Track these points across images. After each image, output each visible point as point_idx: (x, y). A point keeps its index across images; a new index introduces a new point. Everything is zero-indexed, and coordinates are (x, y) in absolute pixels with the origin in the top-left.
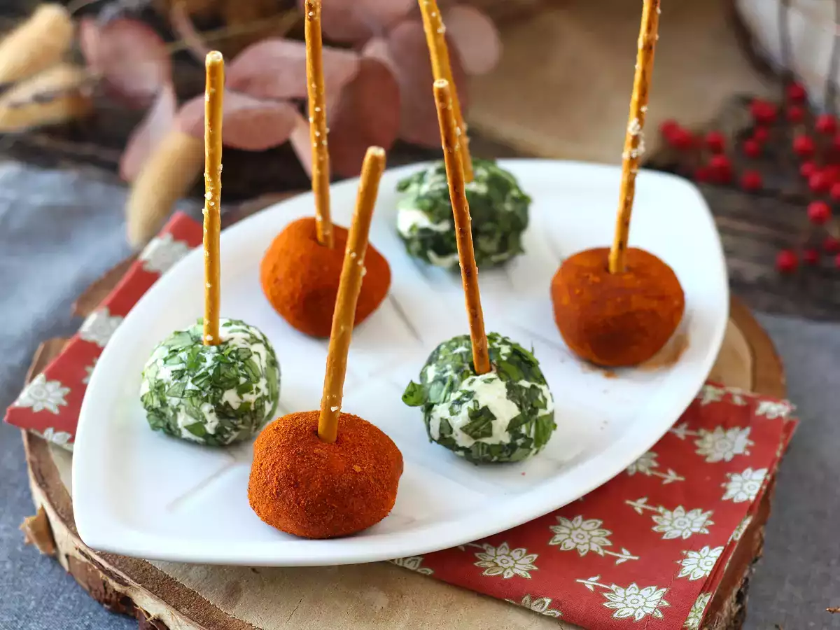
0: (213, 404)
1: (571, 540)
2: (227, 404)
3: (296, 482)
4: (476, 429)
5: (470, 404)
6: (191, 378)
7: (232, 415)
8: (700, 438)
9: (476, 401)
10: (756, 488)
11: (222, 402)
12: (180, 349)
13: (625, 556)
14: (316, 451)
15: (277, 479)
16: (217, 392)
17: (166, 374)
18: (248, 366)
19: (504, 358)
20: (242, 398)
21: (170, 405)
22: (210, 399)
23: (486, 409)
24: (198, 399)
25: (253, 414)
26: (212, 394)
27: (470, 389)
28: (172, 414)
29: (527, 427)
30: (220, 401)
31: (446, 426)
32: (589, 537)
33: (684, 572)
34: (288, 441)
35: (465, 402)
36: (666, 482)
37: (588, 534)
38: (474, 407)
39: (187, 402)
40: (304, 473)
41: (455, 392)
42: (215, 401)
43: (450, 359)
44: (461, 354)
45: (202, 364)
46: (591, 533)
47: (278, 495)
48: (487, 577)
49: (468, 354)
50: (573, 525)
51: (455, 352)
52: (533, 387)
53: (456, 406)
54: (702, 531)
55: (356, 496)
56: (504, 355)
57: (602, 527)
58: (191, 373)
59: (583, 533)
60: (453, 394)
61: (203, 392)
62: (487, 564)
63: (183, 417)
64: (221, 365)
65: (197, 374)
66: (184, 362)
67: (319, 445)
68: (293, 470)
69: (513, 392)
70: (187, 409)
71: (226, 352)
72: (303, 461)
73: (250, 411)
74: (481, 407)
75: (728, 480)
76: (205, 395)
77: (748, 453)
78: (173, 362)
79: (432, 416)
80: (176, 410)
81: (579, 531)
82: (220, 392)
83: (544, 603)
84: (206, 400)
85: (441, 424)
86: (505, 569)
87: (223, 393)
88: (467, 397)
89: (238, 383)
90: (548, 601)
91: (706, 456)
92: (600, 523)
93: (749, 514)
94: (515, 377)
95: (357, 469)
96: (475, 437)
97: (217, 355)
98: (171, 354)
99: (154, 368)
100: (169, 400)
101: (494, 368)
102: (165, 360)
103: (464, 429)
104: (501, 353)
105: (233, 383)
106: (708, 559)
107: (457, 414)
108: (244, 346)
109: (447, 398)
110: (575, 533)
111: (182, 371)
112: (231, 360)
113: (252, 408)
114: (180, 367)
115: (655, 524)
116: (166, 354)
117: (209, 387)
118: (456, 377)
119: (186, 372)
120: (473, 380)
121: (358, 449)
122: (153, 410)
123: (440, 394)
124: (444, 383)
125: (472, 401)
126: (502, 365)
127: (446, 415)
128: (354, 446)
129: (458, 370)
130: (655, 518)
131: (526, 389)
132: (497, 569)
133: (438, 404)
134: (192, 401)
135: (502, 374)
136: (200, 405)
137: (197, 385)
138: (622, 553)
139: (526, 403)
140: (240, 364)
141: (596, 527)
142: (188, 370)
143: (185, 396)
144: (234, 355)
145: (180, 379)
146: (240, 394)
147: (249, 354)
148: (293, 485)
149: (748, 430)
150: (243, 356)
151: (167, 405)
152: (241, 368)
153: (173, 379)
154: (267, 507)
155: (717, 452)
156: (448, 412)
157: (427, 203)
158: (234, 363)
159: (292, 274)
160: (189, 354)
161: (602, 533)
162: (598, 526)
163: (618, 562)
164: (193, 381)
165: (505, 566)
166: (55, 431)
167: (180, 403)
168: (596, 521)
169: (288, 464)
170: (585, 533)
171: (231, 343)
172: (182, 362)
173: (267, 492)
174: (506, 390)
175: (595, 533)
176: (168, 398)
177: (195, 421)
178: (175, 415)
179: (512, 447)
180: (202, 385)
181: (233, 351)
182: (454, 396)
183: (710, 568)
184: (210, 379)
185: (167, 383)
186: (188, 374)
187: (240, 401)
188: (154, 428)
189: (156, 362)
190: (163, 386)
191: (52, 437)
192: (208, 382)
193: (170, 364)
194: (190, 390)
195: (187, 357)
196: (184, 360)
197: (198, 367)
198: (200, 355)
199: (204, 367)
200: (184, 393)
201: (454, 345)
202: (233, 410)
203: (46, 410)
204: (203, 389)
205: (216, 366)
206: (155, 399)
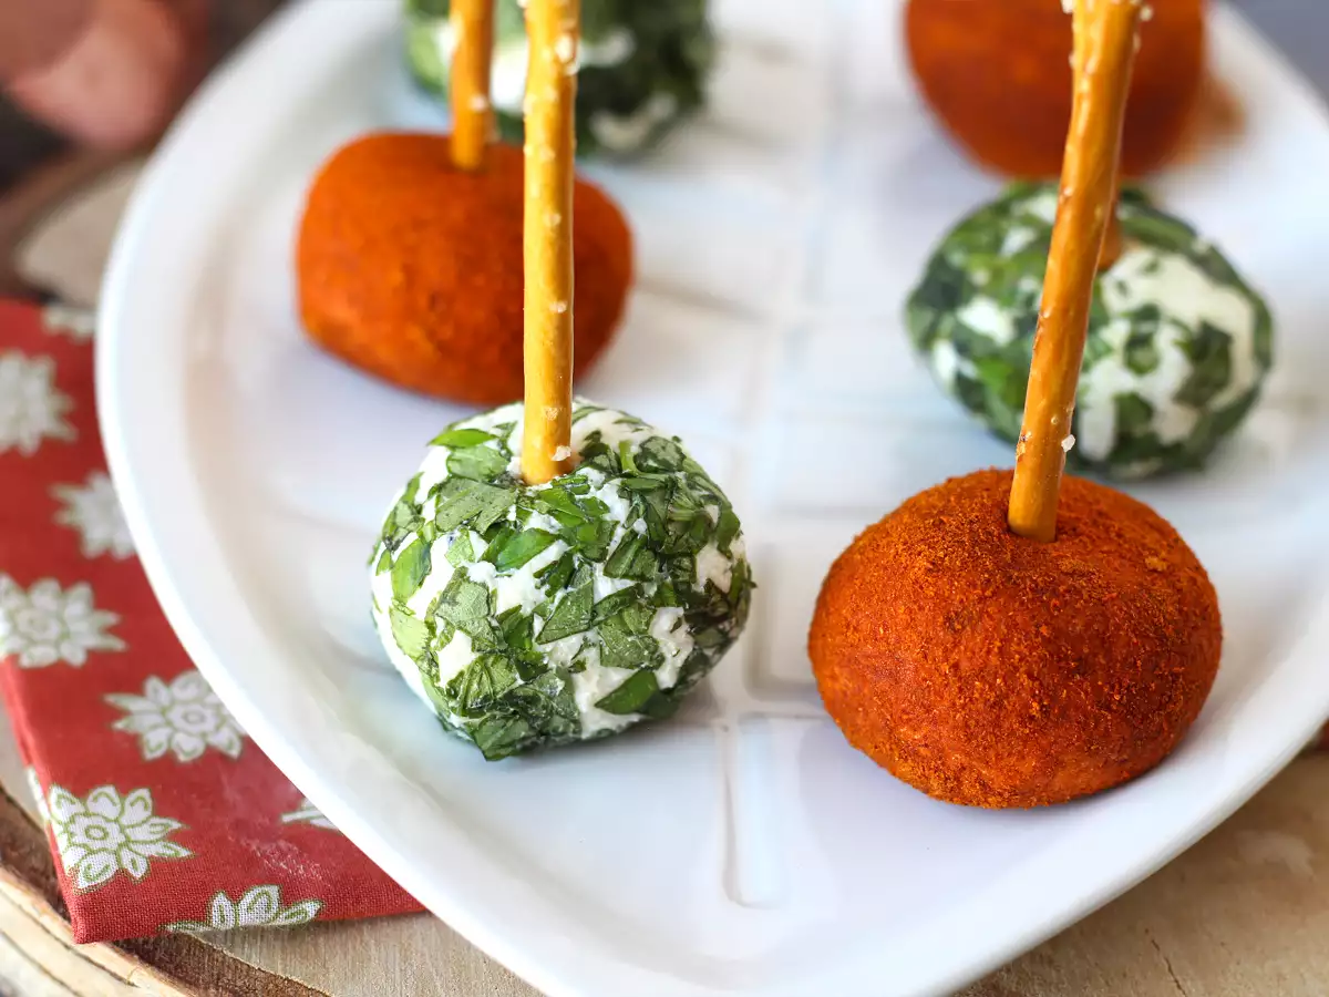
0: (679, 603)
2: (710, 585)
4: (1203, 382)
5: (1167, 336)
6: (599, 567)
7: (721, 610)
11: (700, 588)
12: (511, 517)
15: (1030, 676)
16: (679, 567)
20: (729, 556)
21: (553, 665)
22: (669, 594)
23: (1206, 328)
24: (639, 608)
26: (669, 580)
27: (1134, 302)
28: (560, 685)
30: (694, 588)
31: (1132, 410)
35: (1152, 334)
38: (1181, 334)
39: (613, 629)
40: (1088, 626)
41: (1108, 324)
42: (683, 594)
53: (1139, 353)
58: (594, 553)
60: (1106, 332)
61: (645, 585)
63: (596, 678)
64: (647, 499)
65: (612, 548)
66: (558, 537)
68: (1057, 633)
70: (607, 651)
71: (630, 467)
72: (1065, 603)
74: (1194, 329)
76: (652, 591)
78: (522, 551)
80: (572, 671)
82: (686, 562)
84: (659, 602)
85: (1117, 410)
87: (693, 562)
88: (1147, 323)
89: (709, 522)
96: (1199, 403)
97: (615, 483)
98: (495, 541)
99: (466, 596)
100: (550, 654)
101: (1124, 237)
102: (490, 557)
103: (1182, 396)
105: (700, 529)
107: (1153, 366)
108: (642, 437)
111: (567, 559)
112: (660, 478)
113: (745, 572)
114: (553, 552)
117: (656, 564)
119: (579, 556)
120: (1119, 283)
122: (496, 705)
125: (1165, 324)
127: (1125, 383)
134: (623, 623)
135: (1154, 243)
136: (648, 624)
137: (625, 576)
140: (680, 477)
142: (582, 551)
143: (600, 618)
144: (651, 463)
145: (568, 583)
146: (723, 548)
147: (671, 447)
148: (1077, 669)
150: (670, 457)
151: (545, 669)
152: (691, 486)
153: (551, 593)
156: (1126, 375)
158: (671, 481)
160: (550, 512)
164: (607, 573)
166: (235, 898)
167: (586, 645)
169: (1038, 626)
171: (610, 444)
172: (547, 538)
176: (548, 647)
177: (636, 670)
178: (570, 688)
180: (636, 569)
181: (639, 457)
182: (1116, 334)
184: (652, 544)
185: (534, 612)
186: (588, 561)
187: (730, 564)
188: (492, 756)
189: (462, 575)
190: (528, 623)
191: (237, 916)
192: (647, 554)
193: (520, 563)
194: (609, 597)
195: (554, 522)
196: (552, 531)
197: (604, 531)
198: (583, 501)
199: (617, 523)
200: (594, 613)
201: (984, 238)
202: (724, 596)
203: (156, 864)
204: (642, 578)
205: (640, 509)
206: (500, 671)
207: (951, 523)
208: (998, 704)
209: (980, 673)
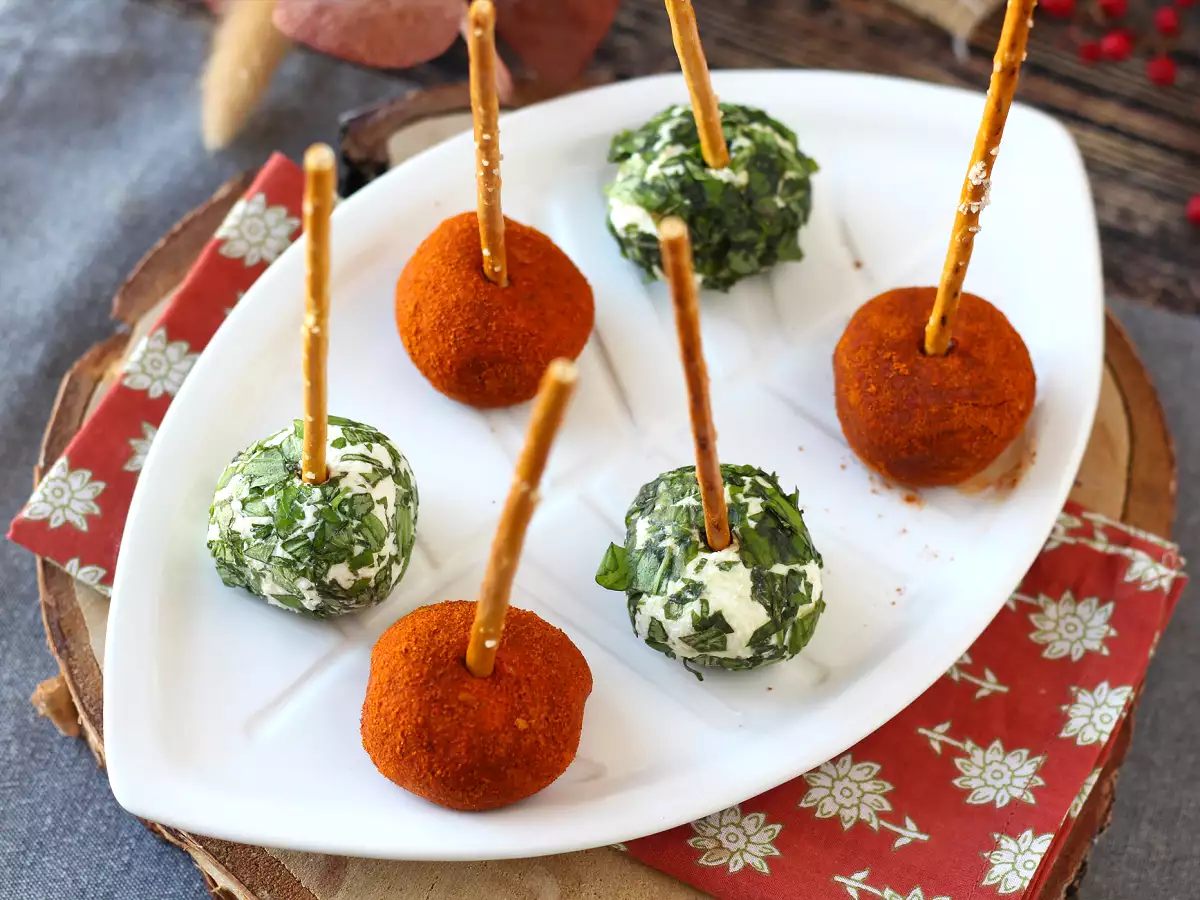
0: (313, 580)
1: (831, 799)
2: (334, 582)
3: (430, 743)
4: (703, 642)
5: (694, 607)
6: (281, 541)
7: (341, 595)
8: (1039, 610)
9: (705, 602)
10: (1112, 719)
11: (327, 580)
12: (266, 489)
13: (910, 833)
14: (462, 696)
15: (402, 734)
16: (320, 566)
17: (244, 526)
18: (367, 526)
19: (752, 524)
20: (356, 574)
21: (250, 567)
22: (309, 574)
23: (719, 615)
24: (292, 571)
25: (373, 592)
26: (312, 568)
27: (697, 578)
28: (252, 577)
29: (779, 636)
30: (324, 579)
31: (658, 629)
32: (859, 793)
33: (992, 876)
34: (421, 676)
35: (688, 600)
36: (981, 693)
37: (859, 788)
38: (702, 612)
39: (277, 570)
40: (444, 731)
41: (675, 580)
42: (315, 578)
43: (671, 515)
44: (688, 509)
45: (298, 521)
46: (862, 786)
47: (404, 756)
48: (705, 869)
49: (698, 510)
50: (837, 770)
51: (678, 504)
52: (792, 572)
53: (675, 607)
54: (1025, 797)
55: (516, 766)
56: (752, 518)
57: (878, 776)
58: (282, 533)
59: (850, 786)
60: (671, 583)
61: (298, 563)
62: (705, 843)
63: (270, 585)
64: (327, 524)
65: (291, 537)
66: (270, 514)
67: (466, 686)
68: (426, 724)
69: (762, 586)
70: (276, 578)
71: (335, 502)
72: (442, 714)
73: (369, 588)
74: (711, 613)
75: (1072, 700)
76: (302, 568)
77: (1105, 652)
78: (255, 510)
80: (259, 575)
81: (846, 782)
82: (324, 566)
84: (303, 574)
85: (651, 625)
86: (733, 854)
87: (328, 568)
88: (692, 593)
89: (351, 554)
91: (1045, 646)
92: (877, 768)
93: (1097, 765)
94: (765, 559)
95: (521, 724)
96: (701, 650)
97: (320, 506)
98: (253, 494)
99: (227, 510)
100: (249, 561)
101: (735, 541)
102: (244, 502)
103: (685, 640)
104: (748, 515)
105: (343, 554)
106: (1028, 856)
107: (676, 618)
108: (362, 491)
109: (663, 589)
110: (839, 785)
111: (270, 527)
112: (342, 518)
113: (372, 583)
114: (265, 521)
115: (959, 774)
116: (246, 494)
117: (308, 558)
118: (678, 551)
119: (274, 530)
120: (703, 562)
121: (524, 689)
122: (226, 564)
123: (652, 578)
124: (660, 560)
125: (698, 601)
126: (748, 537)
127: (660, 615)
128: (517, 683)
129: (682, 539)
130: (958, 762)
131: (781, 577)
132: (721, 853)
133: (649, 594)
134: (282, 571)
135: (747, 553)
136: (295, 579)
137: (291, 553)
138: (904, 827)
139: (780, 601)
140: (356, 523)
141: (870, 777)
142: (277, 528)
143: (272, 562)
144: (346, 508)
145: (265, 538)
146: (354, 569)
147: (369, 505)
148: (426, 748)
149: (1110, 606)
150: (361, 510)
151: (246, 566)
152: (357, 531)
153: (255, 537)
155: (1061, 638)
156: (662, 611)
158: (347, 523)
159: (442, 328)
160: (279, 500)
161: (879, 787)
162: (874, 772)
163: (899, 843)
164: (283, 546)
165: (733, 847)
166: (82, 565)
167: (265, 569)
168: (872, 765)
169: (419, 715)
170: (854, 786)
171: (343, 484)
172: (268, 512)
174: (751, 584)
175: (868, 787)
176: (248, 559)
177: (290, 594)
178: (258, 580)
179: (754, 660)
180: (298, 554)
181: (345, 500)
182: (674, 587)
183: (1030, 875)
185: (246, 540)
186: (277, 534)
187: (354, 578)
188: (227, 583)
189: (231, 500)
190: (241, 541)
191: (77, 573)
192: (307, 550)
193: (250, 513)
194: (279, 557)
195: (276, 507)
196: (271, 510)
197: (290, 524)
198: (296, 505)
199: (301, 527)
200: (270, 558)
201: (678, 487)
202: (344, 589)
203: (68, 525)
204: (299, 559)
205: (318, 527)
206: (228, 551)
207: (442, 636)
208: (387, 735)
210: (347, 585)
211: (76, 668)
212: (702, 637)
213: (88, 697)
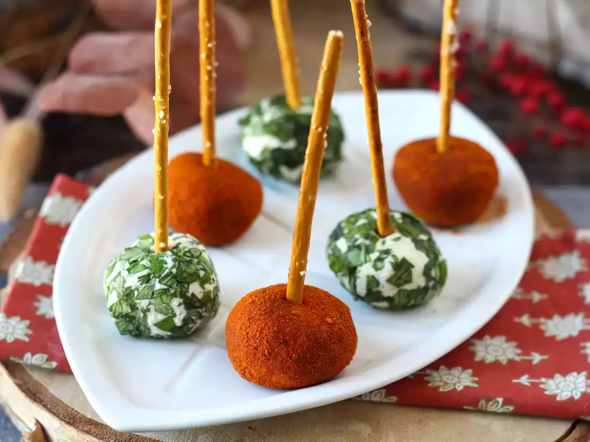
0: (181, 298)
1: (490, 355)
2: (193, 295)
3: (284, 341)
4: (399, 278)
5: (388, 262)
6: (157, 280)
7: (198, 304)
8: (541, 266)
9: (394, 256)
11: (189, 295)
12: (139, 260)
13: (537, 357)
14: (293, 312)
15: (267, 342)
16: (183, 286)
17: (133, 281)
18: (202, 262)
19: (400, 221)
20: (204, 288)
21: (140, 308)
22: (178, 294)
23: (404, 260)
24: (167, 296)
25: (212, 302)
26: (179, 290)
27: (385, 248)
28: (142, 315)
29: (434, 271)
30: (187, 294)
31: (372, 282)
32: (502, 350)
34: (267, 308)
35: (385, 258)
36: (535, 301)
38: (394, 260)
39: (158, 300)
40: (290, 331)
41: (373, 252)
42: (183, 295)
43: (355, 231)
44: (364, 225)
45: (165, 266)
46: (501, 346)
47: (271, 355)
48: (444, 393)
49: (369, 223)
50: (485, 343)
51: (357, 225)
53: (379, 263)
54: (586, 328)
55: (334, 343)
56: (398, 219)
58: (157, 275)
59: (495, 348)
60: (371, 255)
61: (171, 289)
62: (438, 383)
63: (153, 316)
64: (181, 264)
65: (163, 275)
66: (147, 268)
67: (293, 308)
68: (279, 330)
70: (157, 307)
71: (181, 254)
72: (286, 322)
73: (211, 299)
74: (399, 260)
75: (582, 290)
76: (172, 291)
77: (586, 269)
78: (137, 270)
79: (358, 277)
80: (146, 311)
81: (492, 347)
82: (186, 286)
83: (498, 402)
84: (174, 295)
85: (368, 281)
86: (455, 384)
87: (188, 286)
88: (385, 254)
89: (199, 276)
90: (500, 400)
91: (553, 279)
92: (504, 338)
94: (415, 234)
95: (329, 320)
96: (398, 285)
97: (174, 257)
98: (133, 264)
99: (119, 280)
100: (139, 304)
101: (395, 229)
102: (129, 270)
103: (390, 281)
104: (396, 218)
105: (194, 277)
107: (381, 269)
108: (192, 247)
109: (368, 259)
110: (489, 349)
111: (149, 275)
112: (188, 259)
113: (212, 296)
114: (145, 272)
115: (545, 331)
116: (127, 266)
117: (176, 283)
118: (367, 242)
119: (152, 275)
120: (384, 242)
122: (123, 316)
123: (359, 257)
124: (360, 249)
125: (390, 256)
126: (401, 226)
127: (371, 272)
128: (317, 304)
129: (367, 237)
130: (542, 327)
131: (425, 240)
132: (448, 385)
133: (361, 265)
134: (162, 299)
135: (405, 232)
136: (170, 302)
137: (165, 284)
138: (533, 356)
139: (429, 251)
140: (196, 260)
141: (503, 342)
142: (154, 273)
143: (155, 296)
144: (188, 254)
145: (147, 282)
146: (202, 285)
147: (199, 252)
148: (283, 343)
150: (196, 254)
151: (137, 308)
152: (197, 264)
153: (141, 284)
154: (261, 367)
155: (560, 273)
156: (372, 270)
157: (274, 128)
158: (191, 260)
160: (150, 261)
161: (510, 345)
162: (504, 340)
163: (534, 362)
164: (160, 282)
165: (453, 382)
166: (33, 355)
167: (150, 304)
168: (501, 337)
169: (274, 326)
170: (497, 348)
171: (181, 247)
172: (145, 267)
173: (259, 355)
174: (413, 244)
175: (505, 346)
176: (138, 301)
177: (167, 317)
178: (145, 316)
179: (426, 289)
180: (169, 283)
181: (186, 252)
182: (374, 256)
184: (175, 277)
185: (135, 289)
186: (154, 277)
187: (203, 291)
188: (122, 333)
189: (119, 273)
190: (132, 292)
191: (32, 360)
192: (174, 280)
193: (135, 273)
194: (158, 290)
195: (149, 263)
196: (147, 266)
197: (162, 269)
198: (161, 259)
199: (167, 268)
200: (153, 294)
201: (354, 220)
202: (199, 300)
203: (17, 340)
204: (170, 286)
205: (177, 266)
206: (124, 306)
208: (256, 348)
209: (253, 337)
210: (200, 296)
211: (48, 405)
212: (400, 273)
213: (62, 415)
